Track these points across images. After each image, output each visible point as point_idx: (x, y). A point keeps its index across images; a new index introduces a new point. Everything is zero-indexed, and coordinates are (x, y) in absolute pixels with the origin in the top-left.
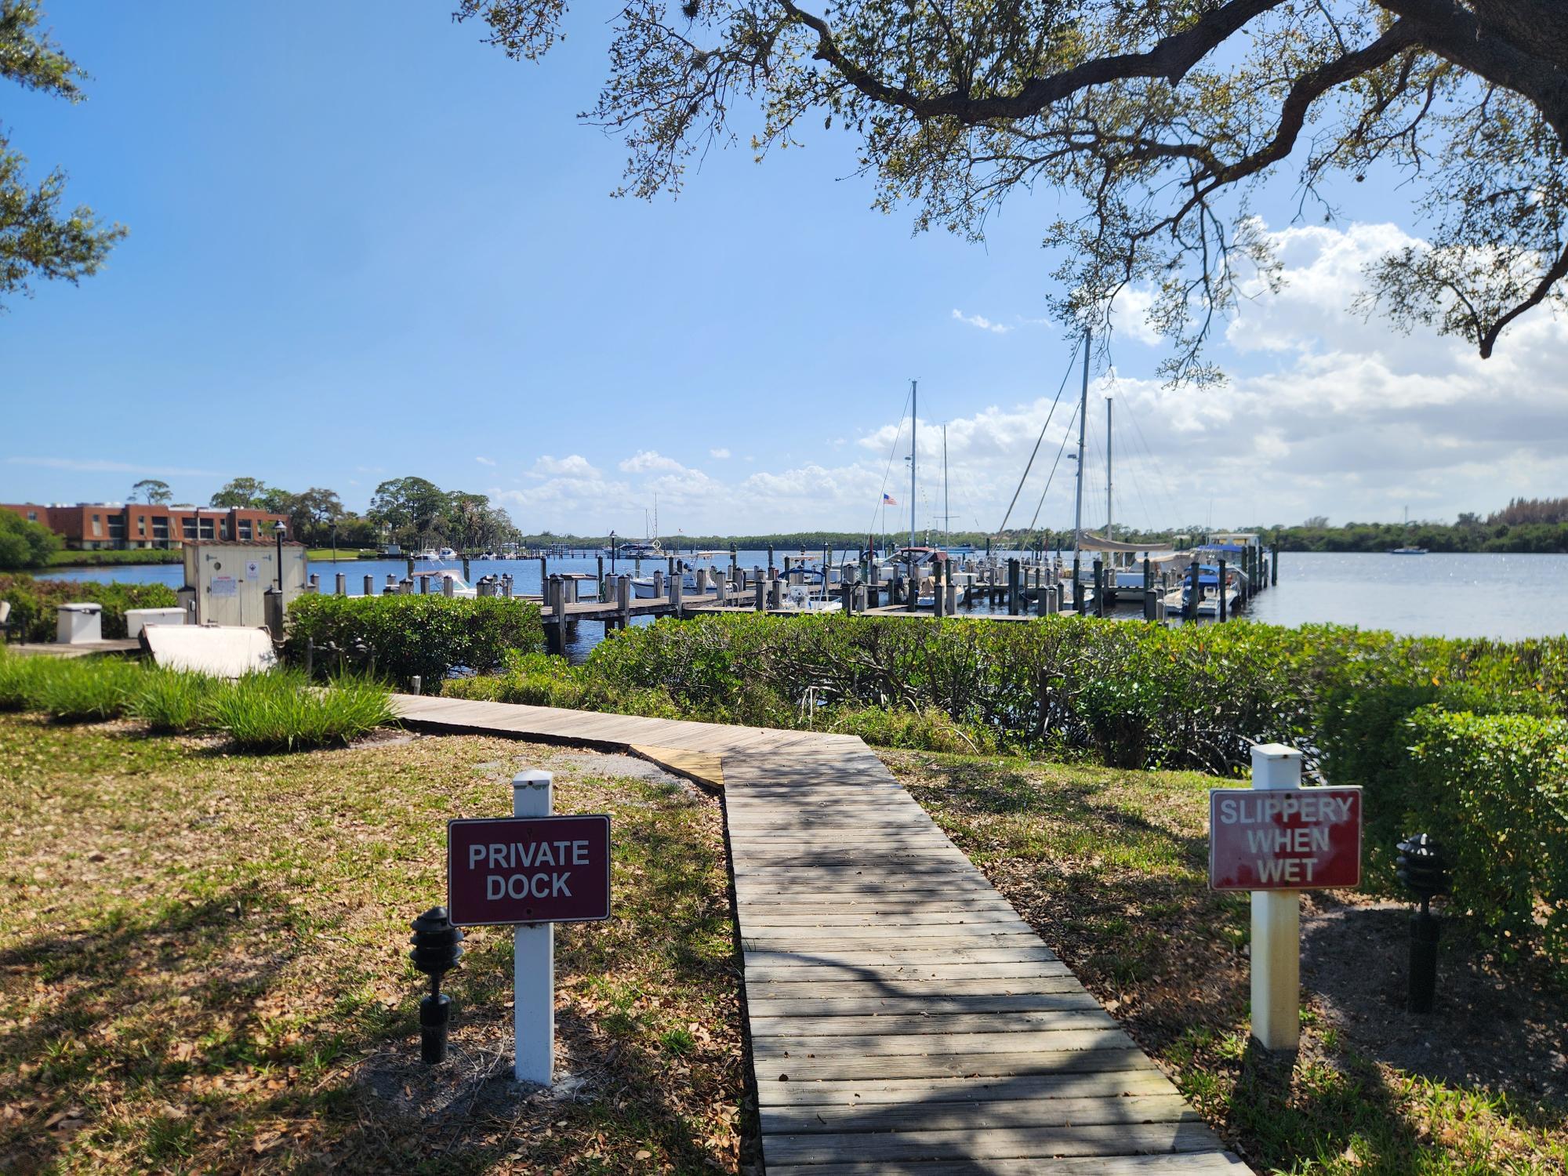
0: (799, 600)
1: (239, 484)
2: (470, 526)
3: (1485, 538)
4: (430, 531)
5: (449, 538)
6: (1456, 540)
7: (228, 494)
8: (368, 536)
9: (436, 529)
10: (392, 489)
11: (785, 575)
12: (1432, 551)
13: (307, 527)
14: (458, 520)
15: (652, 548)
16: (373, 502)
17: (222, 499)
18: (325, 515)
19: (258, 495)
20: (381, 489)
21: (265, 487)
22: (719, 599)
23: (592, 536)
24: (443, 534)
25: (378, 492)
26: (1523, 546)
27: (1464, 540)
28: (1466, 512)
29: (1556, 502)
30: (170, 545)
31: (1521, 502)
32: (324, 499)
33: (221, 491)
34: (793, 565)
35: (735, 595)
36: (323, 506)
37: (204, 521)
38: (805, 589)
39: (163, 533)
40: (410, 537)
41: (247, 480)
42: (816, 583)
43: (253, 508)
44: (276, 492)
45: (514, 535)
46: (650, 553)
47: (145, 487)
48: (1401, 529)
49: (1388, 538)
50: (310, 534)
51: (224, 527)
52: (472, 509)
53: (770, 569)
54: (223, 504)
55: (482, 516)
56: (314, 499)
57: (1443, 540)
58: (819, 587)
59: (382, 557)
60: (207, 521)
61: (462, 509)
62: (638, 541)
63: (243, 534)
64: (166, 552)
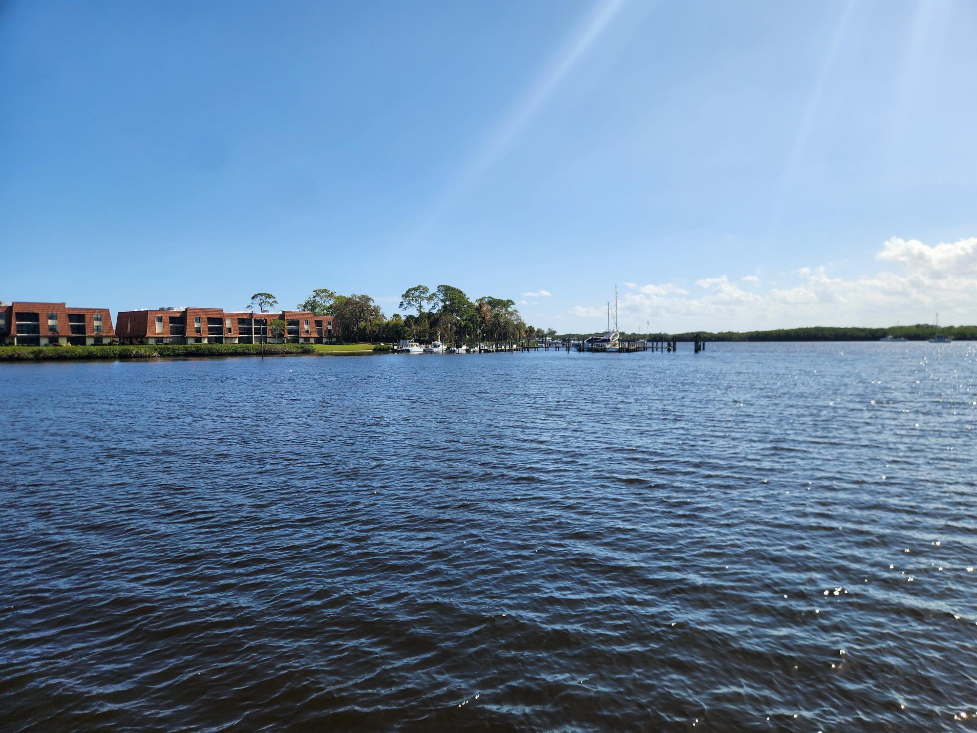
2: (482, 324)
20: (407, 294)
30: (225, 341)
32: (363, 303)
51: (275, 326)
60: (261, 321)
63: (290, 332)
64: (217, 346)
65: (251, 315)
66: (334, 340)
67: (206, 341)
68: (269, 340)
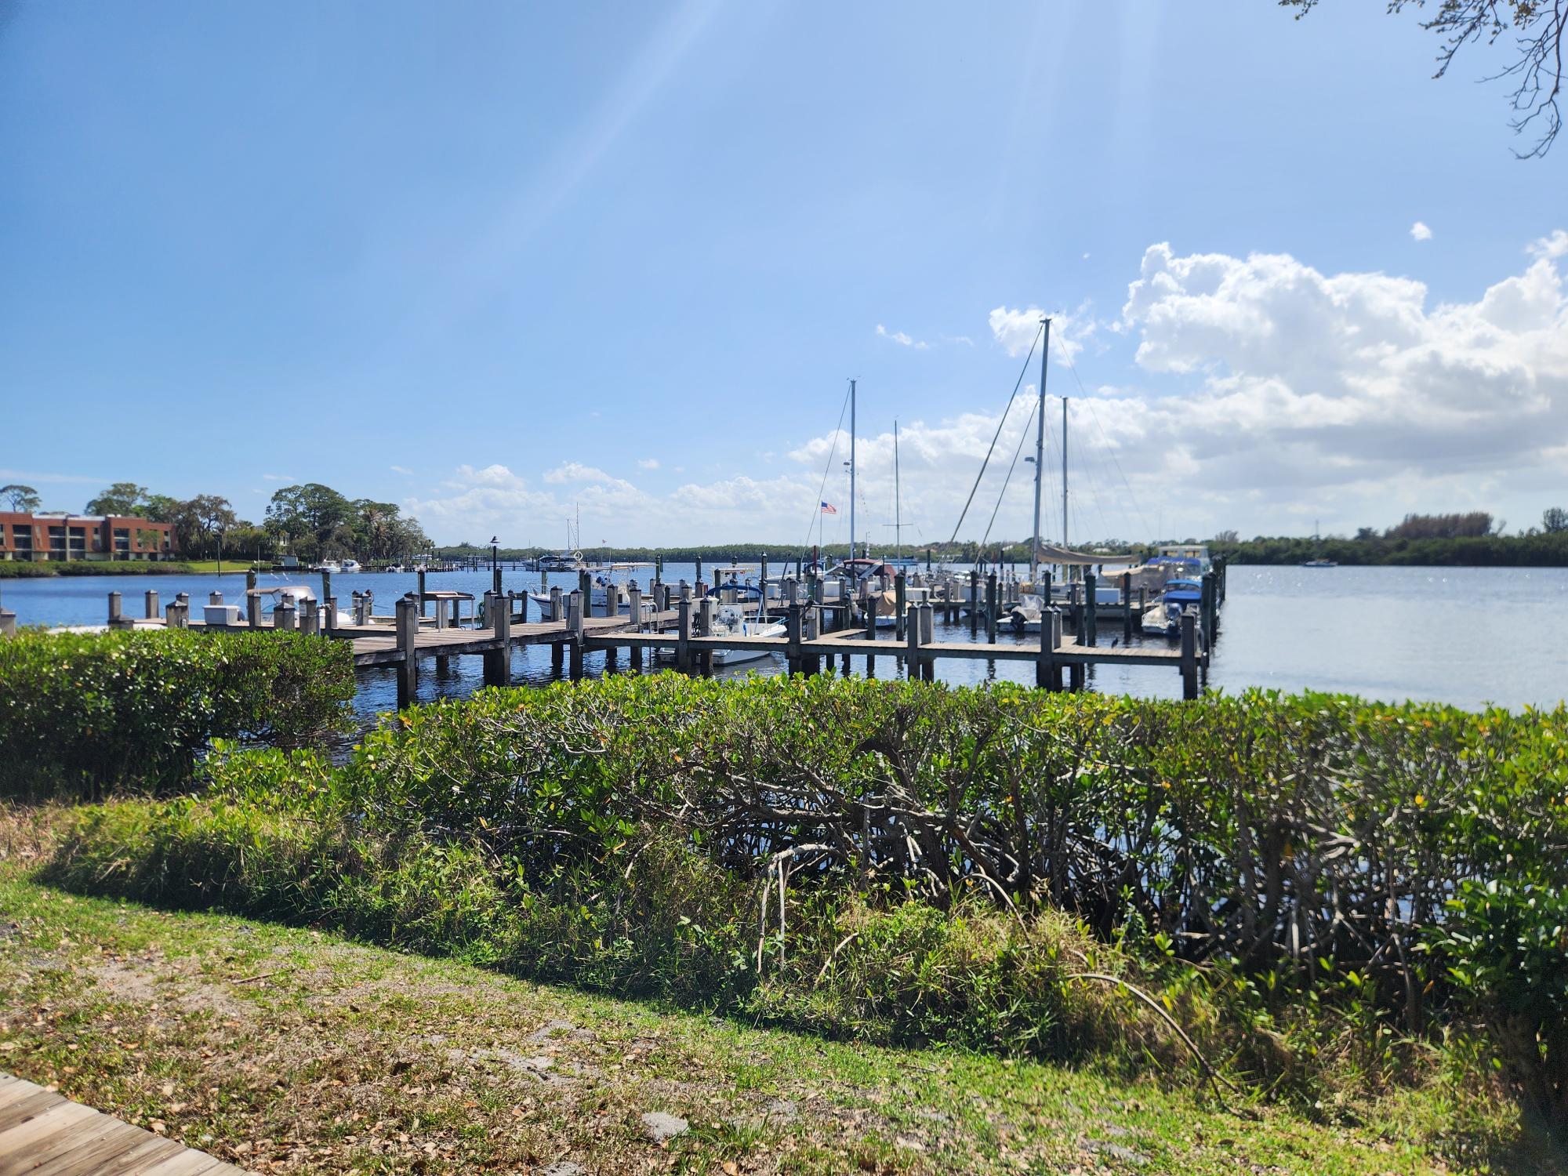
0: (731, 623)
1: (117, 490)
2: (377, 536)
3: (1387, 551)
4: (332, 541)
5: (354, 550)
6: (1360, 553)
7: (106, 501)
8: (263, 547)
9: (339, 539)
10: (291, 496)
11: (715, 592)
12: (1340, 564)
13: (195, 538)
14: (364, 530)
15: (573, 560)
16: (269, 510)
17: (99, 507)
18: (215, 524)
19: (139, 502)
20: (278, 496)
21: (148, 493)
22: (632, 623)
23: (514, 548)
24: (346, 544)
25: (274, 499)
26: (1422, 559)
27: (1368, 553)
28: (1365, 526)
29: (1447, 517)
30: (33, 557)
31: (1415, 519)
32: (214, 507)
33: (96, 496)
34: (724, 580)
35: (654, 617)
36: (213, 515)
37: (74, 531)
38: (738, 609)
39: (27, 543)
40: (310, 548)
41: (127, 486)
42: (752, 600)
43: (132, 516)
44: (160, 499)
45: (427, 545)
46: (571, 565)
47: (11, 492)
48: (1309, 543)
49: (1299, 551)
50: (197, 545)
51: (97, 537)
52: (379, 518)
53: (698, 584)
54: (98, 513)
55: (391, 526)
56: (203, 507)
57: (1347, 553)
58: (755, 606)
59: (278, 569)
60: (78, 530)
61: (368, 518)
62: (558, 553)
63: (119, 544)
64: (26, 565)
65: (65, 521)
66: (172, 556)
67: (9, 557)
68: (87, 556)
